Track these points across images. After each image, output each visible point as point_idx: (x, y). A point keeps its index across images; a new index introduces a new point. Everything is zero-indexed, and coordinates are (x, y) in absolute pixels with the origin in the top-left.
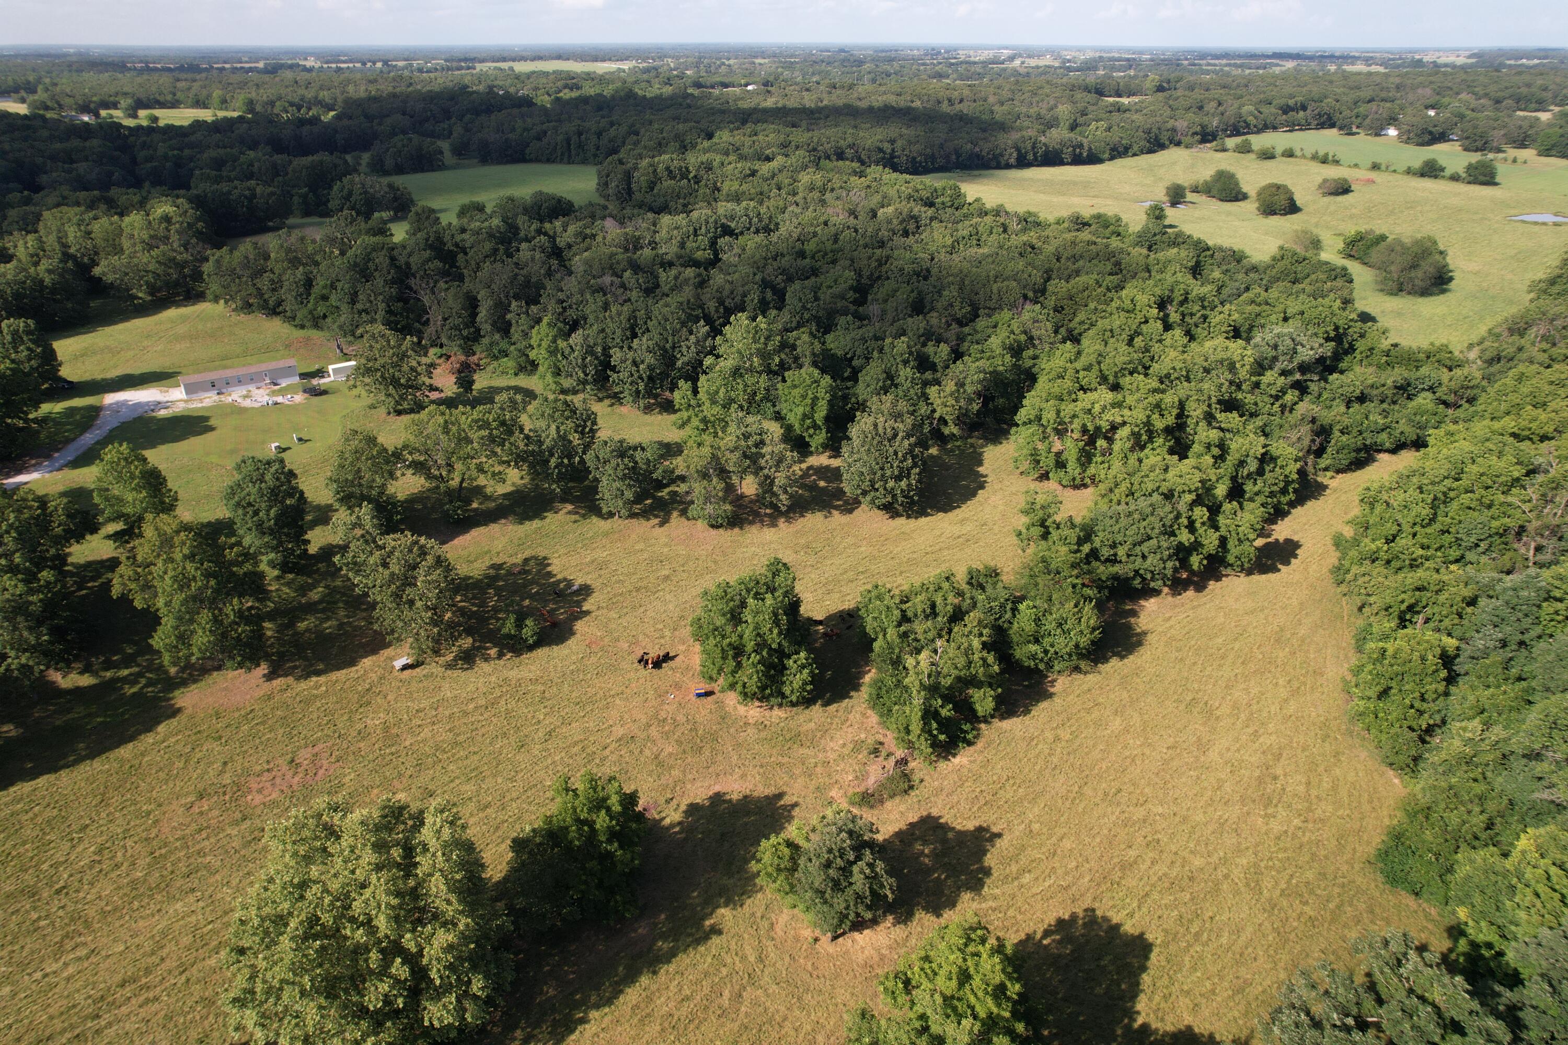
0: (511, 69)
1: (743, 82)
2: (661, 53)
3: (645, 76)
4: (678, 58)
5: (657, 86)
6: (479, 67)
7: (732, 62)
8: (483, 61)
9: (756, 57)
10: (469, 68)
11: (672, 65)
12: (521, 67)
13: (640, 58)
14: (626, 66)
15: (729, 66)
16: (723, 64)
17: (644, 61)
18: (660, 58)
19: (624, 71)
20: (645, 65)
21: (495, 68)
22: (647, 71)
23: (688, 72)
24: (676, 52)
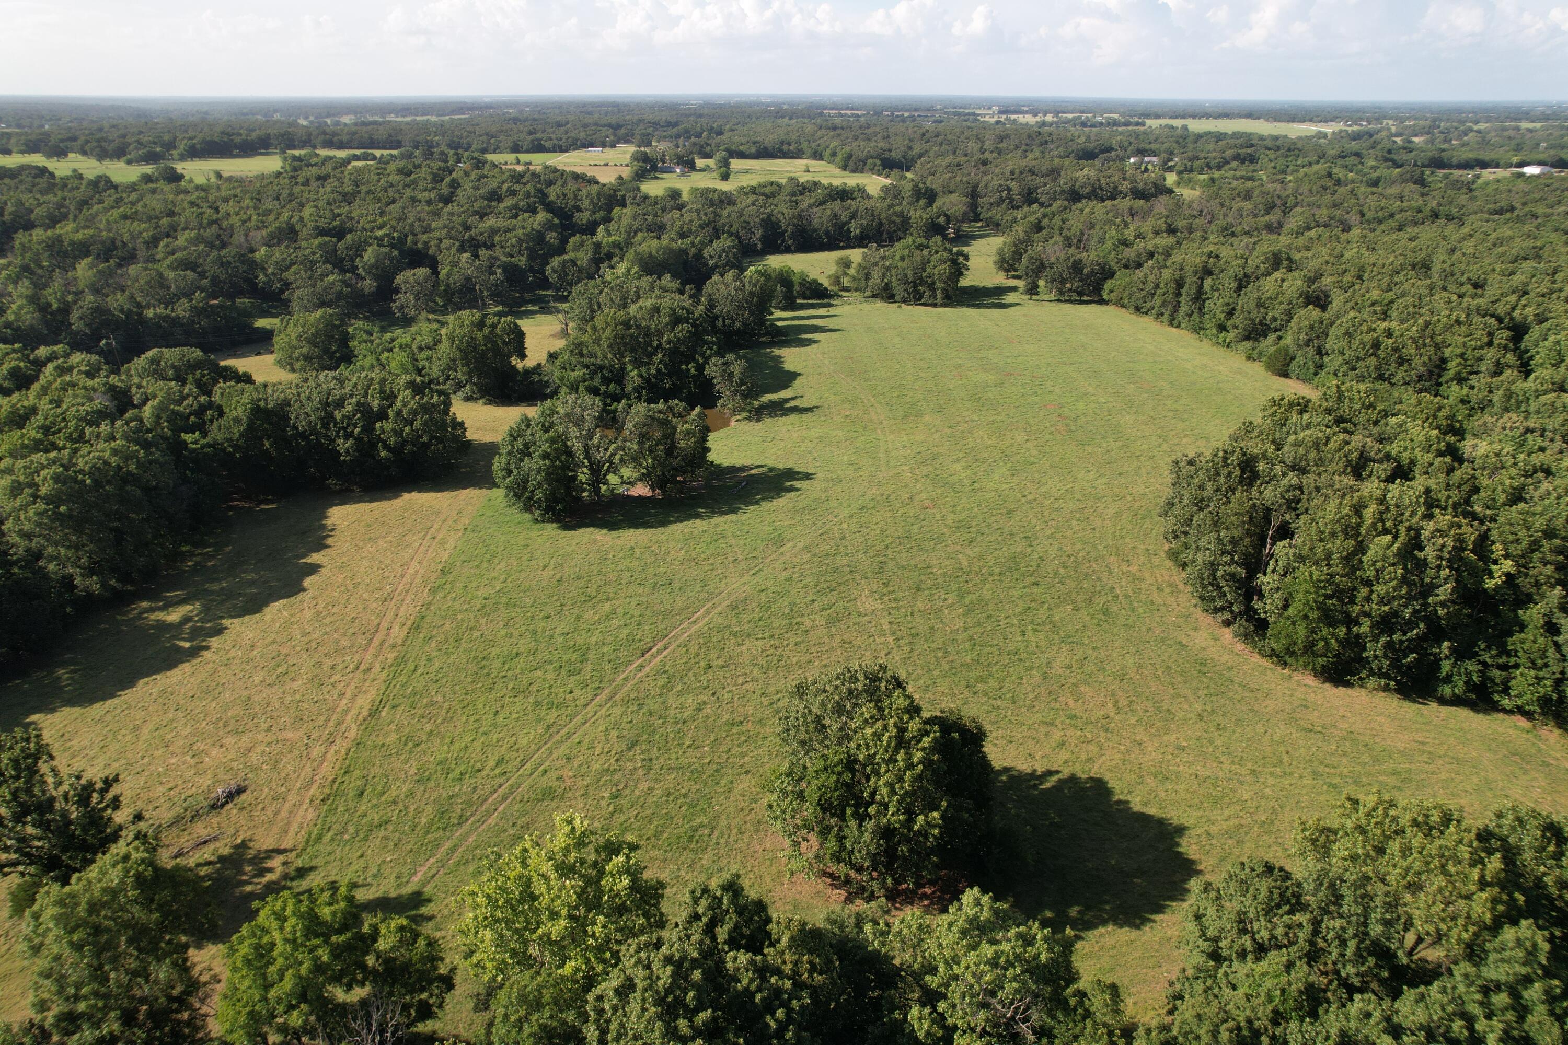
0: (1185, 128)
1: (1515, 160)
2: (1378, 114)
3: (1354, 146)
4: (1401, 120)
5: (1372, 163)
6: (1149, 122)
7: (1482, 126)
8: (1157, 116)
9: (1520, 120)
10: (1137, 124)
11: (1393, 129)
12: (1196, 126)
13: (1350, 119)
14: (1328, 129)
15: (1479, 132)
16: (1471, 130)
17: (1355, 123)
18: (1377, 119)
19: (1325, 136)
20: (1355, 128)
21: (1166, 126)
22: (1356, 137)
23: (1416, 139)
24: (1399, 114)
